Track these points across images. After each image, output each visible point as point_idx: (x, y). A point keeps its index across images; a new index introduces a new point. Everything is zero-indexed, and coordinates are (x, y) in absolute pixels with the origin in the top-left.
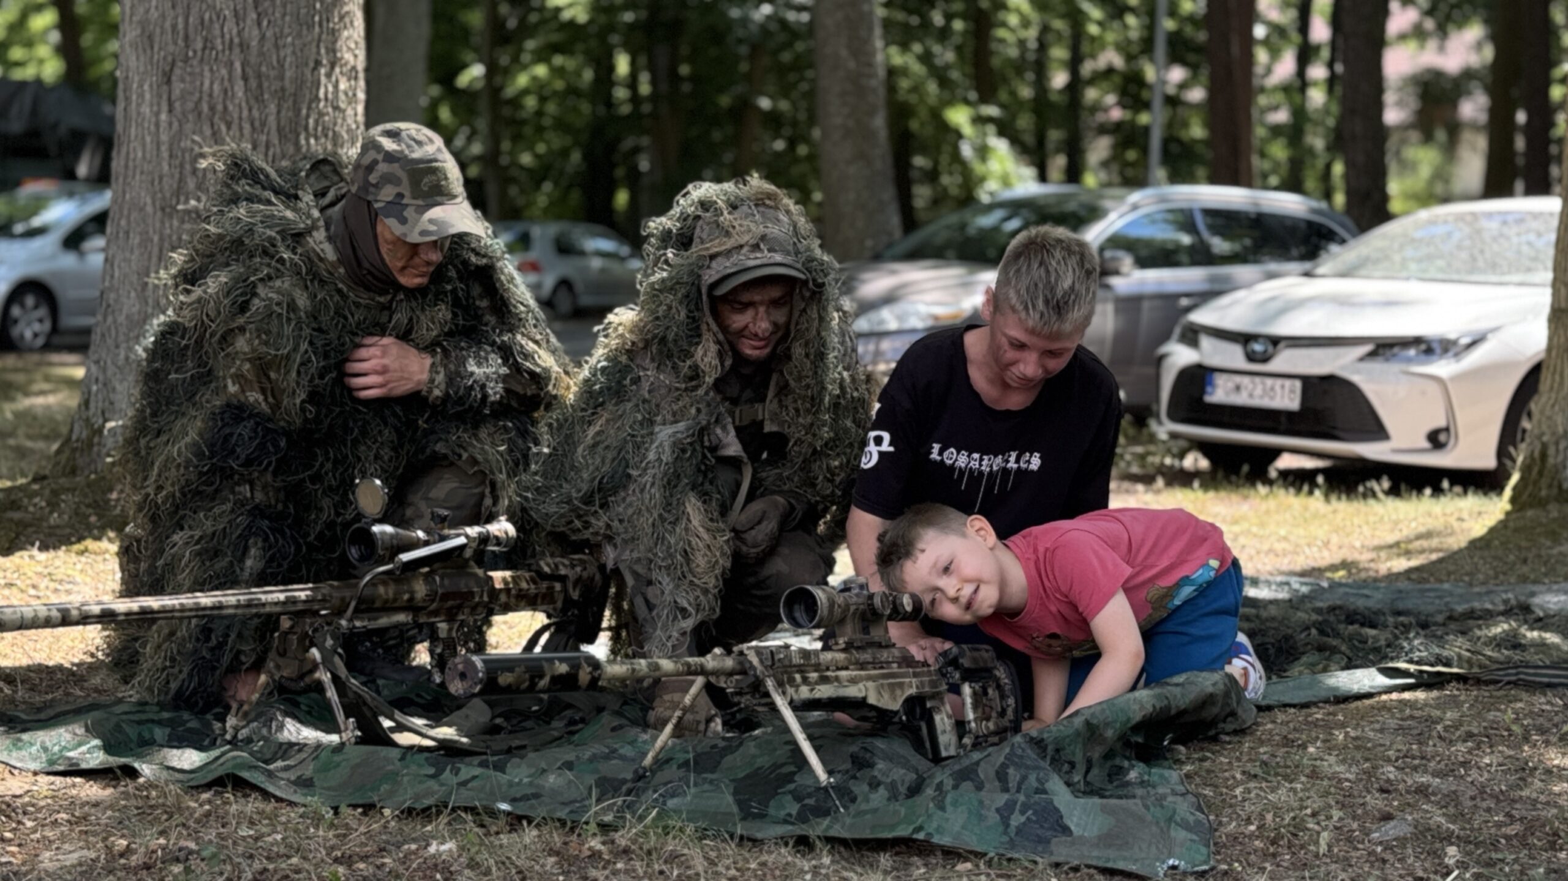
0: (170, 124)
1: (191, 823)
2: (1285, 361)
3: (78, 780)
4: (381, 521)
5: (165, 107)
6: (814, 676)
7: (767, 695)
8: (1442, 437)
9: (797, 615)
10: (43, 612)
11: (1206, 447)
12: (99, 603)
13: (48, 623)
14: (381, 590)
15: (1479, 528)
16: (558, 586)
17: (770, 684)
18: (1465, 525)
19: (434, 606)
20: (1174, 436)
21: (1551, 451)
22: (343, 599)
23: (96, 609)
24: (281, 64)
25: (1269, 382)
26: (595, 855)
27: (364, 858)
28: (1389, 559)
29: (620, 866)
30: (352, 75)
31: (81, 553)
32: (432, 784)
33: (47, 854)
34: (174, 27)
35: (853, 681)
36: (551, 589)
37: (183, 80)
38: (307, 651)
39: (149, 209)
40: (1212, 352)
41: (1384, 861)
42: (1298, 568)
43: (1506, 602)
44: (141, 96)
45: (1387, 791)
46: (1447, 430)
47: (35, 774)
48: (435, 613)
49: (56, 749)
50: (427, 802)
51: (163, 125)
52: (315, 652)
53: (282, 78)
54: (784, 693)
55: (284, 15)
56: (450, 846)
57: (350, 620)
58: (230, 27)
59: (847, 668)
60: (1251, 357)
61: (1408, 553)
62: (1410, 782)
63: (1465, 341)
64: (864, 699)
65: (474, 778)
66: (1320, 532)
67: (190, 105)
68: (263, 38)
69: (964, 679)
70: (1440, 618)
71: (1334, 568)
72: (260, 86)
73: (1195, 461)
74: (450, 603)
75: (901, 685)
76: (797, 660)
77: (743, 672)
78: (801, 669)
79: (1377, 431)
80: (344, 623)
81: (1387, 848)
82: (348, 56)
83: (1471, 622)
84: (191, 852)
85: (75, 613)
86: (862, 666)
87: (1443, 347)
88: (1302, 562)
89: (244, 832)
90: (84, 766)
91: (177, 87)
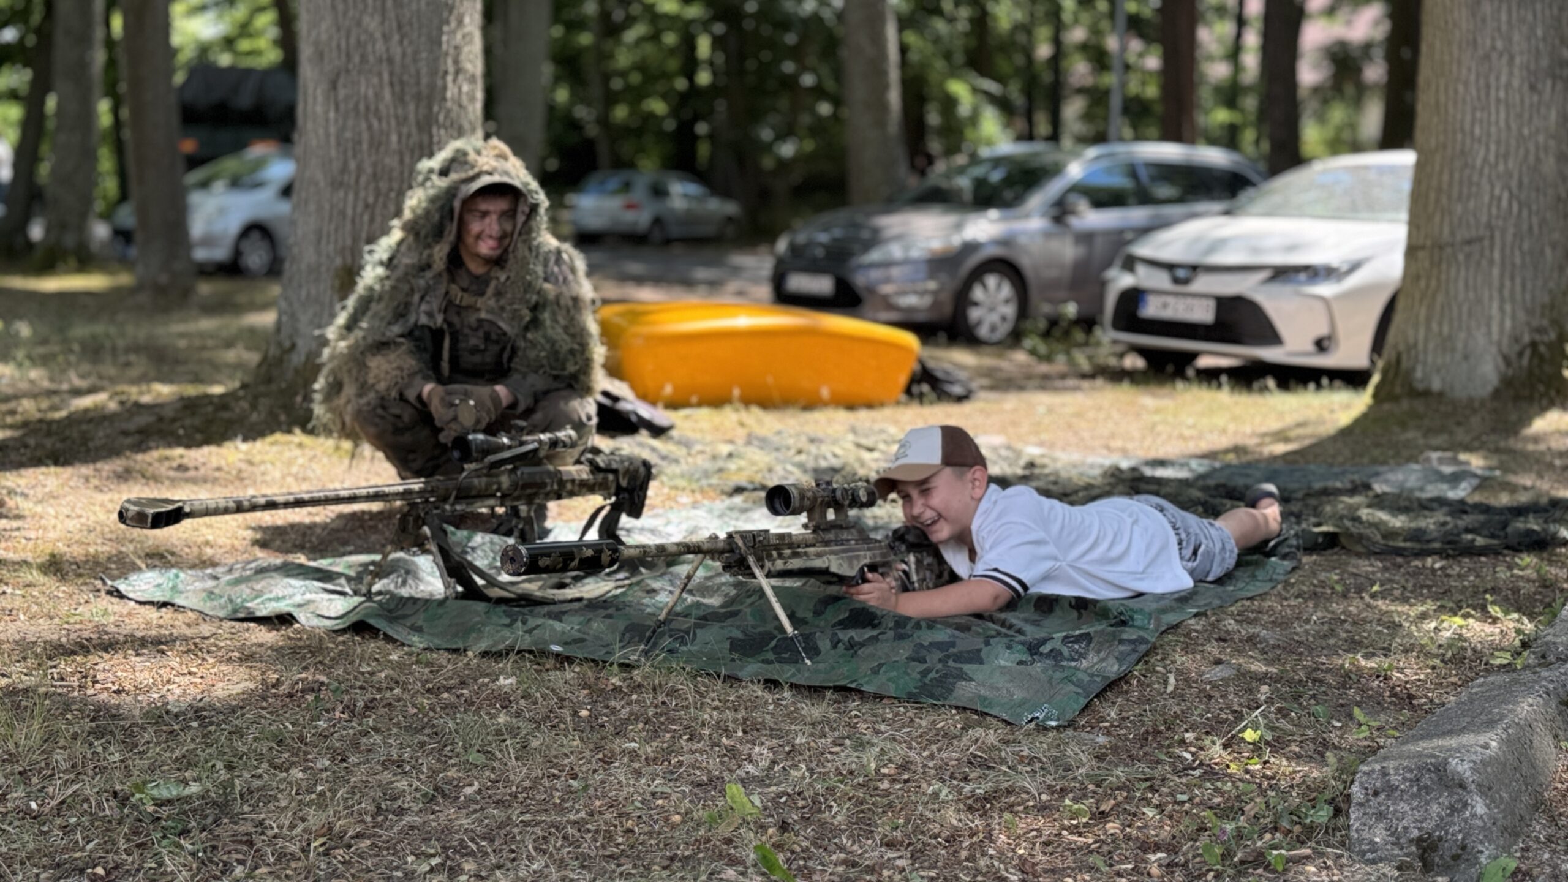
0: (336, 121)
1: (327, 661)
2: (1203, 284)
3: (252, 625)
4: (475, 431)
5: (332, 107)
6: (787, 552)
7: (749, 567)
8: (1326, 343)
9: (778, 506)
10: (222, 504)
11: (1142, 351)
12: (264, 496)
13: (226, 511)
14: (476, 481)
15: (1345, 419)
16: (611, 477)
17: (751, 560)
18: (1335, 416)
19: (516, 494)
20: (1115, 342)
21: (1404, 357)
22: (447, 490)
23: (262, 501)
24: (418, 72)
25: (1189, 301)
26: (616, 689)
27: (448, 689)
28: (1272, 443)
29: (634, 697)
30: (472, 79)
31: (272, 444)
32: (506, 633)
33: (221, 685)
34: (339, 46)
35: (819, 555)
36: (605, 479)
37: (345, 86)
38: (420, 527)
39: (322, 184)
40: (1143, 277)
41: (1210, 697)
42: (1198, 451)
43: (1353, 482)
44: (315, 98)
45: (1224, 640)
46: (1329, 338)
47: (221, 620)
48: (518, 498)
49: (239, 601)
50: (501, 647)
51: (332, 122)
52: (426, 530)
53: (418, 83)
54: (762, 567)
55: (419, 36)
56: (512, 680)
57: (453, 505)
58: (380, 46)
59: (814, 545)
60: (1176, 281)
61: (1287, 440)
62: (1243, 632)
63: (1345, 268)
64: (827, 568)
65: (538, 626)
66: (1220, 421)
67: (351, 105)
68: (404, 55)
69: (909, 551)
70: (1300, 495)
71: (1227, 451)
72: (402, 90)
73: (1134, 362)
74: (529, 491)
75: (858, 557)
76: (773, 541)
77: (732, 551)
78: (777, 548)
79: (1272, 337)
80: (448, 507)
81: (1215, 686)
82: (469, 66)
83: (1324, 499)
84: (322, 684)
85: (246, 504)
86: (827, 543)
87: (1327, 273)
88: (1204, 446)
89: (365, 668)
90: (259, 614)
91: (342, 92)
